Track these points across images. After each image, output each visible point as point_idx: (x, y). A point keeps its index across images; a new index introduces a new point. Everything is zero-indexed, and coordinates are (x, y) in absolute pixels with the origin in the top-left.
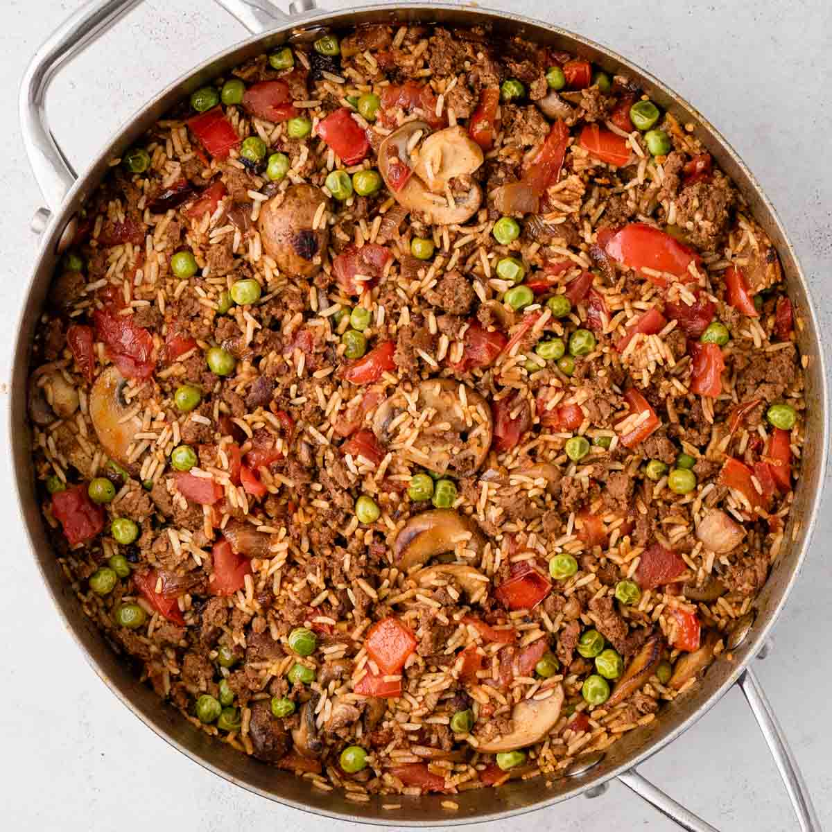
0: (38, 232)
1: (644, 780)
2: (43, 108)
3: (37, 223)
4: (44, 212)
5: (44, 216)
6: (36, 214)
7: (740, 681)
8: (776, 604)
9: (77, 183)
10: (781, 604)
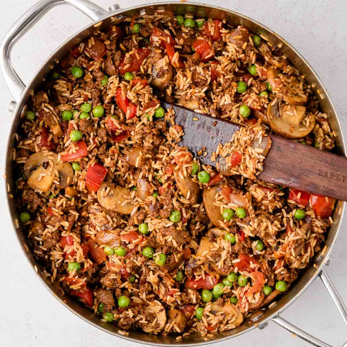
0: (12, 111)
1: (283, 319)
2: (10, 59)
3: (11, 107)
4: (14, 102)
5: (14, 104)
6: (10, 103)
7: (320, 275)
8: (332, 241)
9: (26, 89)
10: (334, 241)
